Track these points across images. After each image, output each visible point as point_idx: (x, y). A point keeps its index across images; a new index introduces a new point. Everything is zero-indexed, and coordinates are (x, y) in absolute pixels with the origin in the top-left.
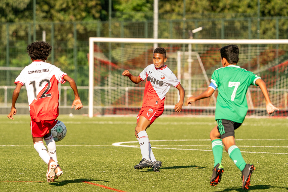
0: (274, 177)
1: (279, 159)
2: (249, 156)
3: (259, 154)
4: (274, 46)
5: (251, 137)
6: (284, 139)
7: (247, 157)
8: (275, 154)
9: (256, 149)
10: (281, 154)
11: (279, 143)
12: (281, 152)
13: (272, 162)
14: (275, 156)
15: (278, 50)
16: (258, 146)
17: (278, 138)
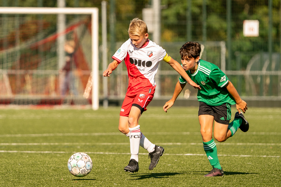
0: (41, 182)
1: (47, 159)
2: (9, 156)
3: (22, 154)
4: (37, 16)
5: (10, 133)
6: (52, 135)
7: (6, 158)
8: (41, 154)
9: (17, 148)
10: (49, 154)
11: (46, 139)
12: (48, 151)
13: (39, 163)
14: (42, 156)
15: (41, 21)
16: (20, 144)
17: (44, 132)
